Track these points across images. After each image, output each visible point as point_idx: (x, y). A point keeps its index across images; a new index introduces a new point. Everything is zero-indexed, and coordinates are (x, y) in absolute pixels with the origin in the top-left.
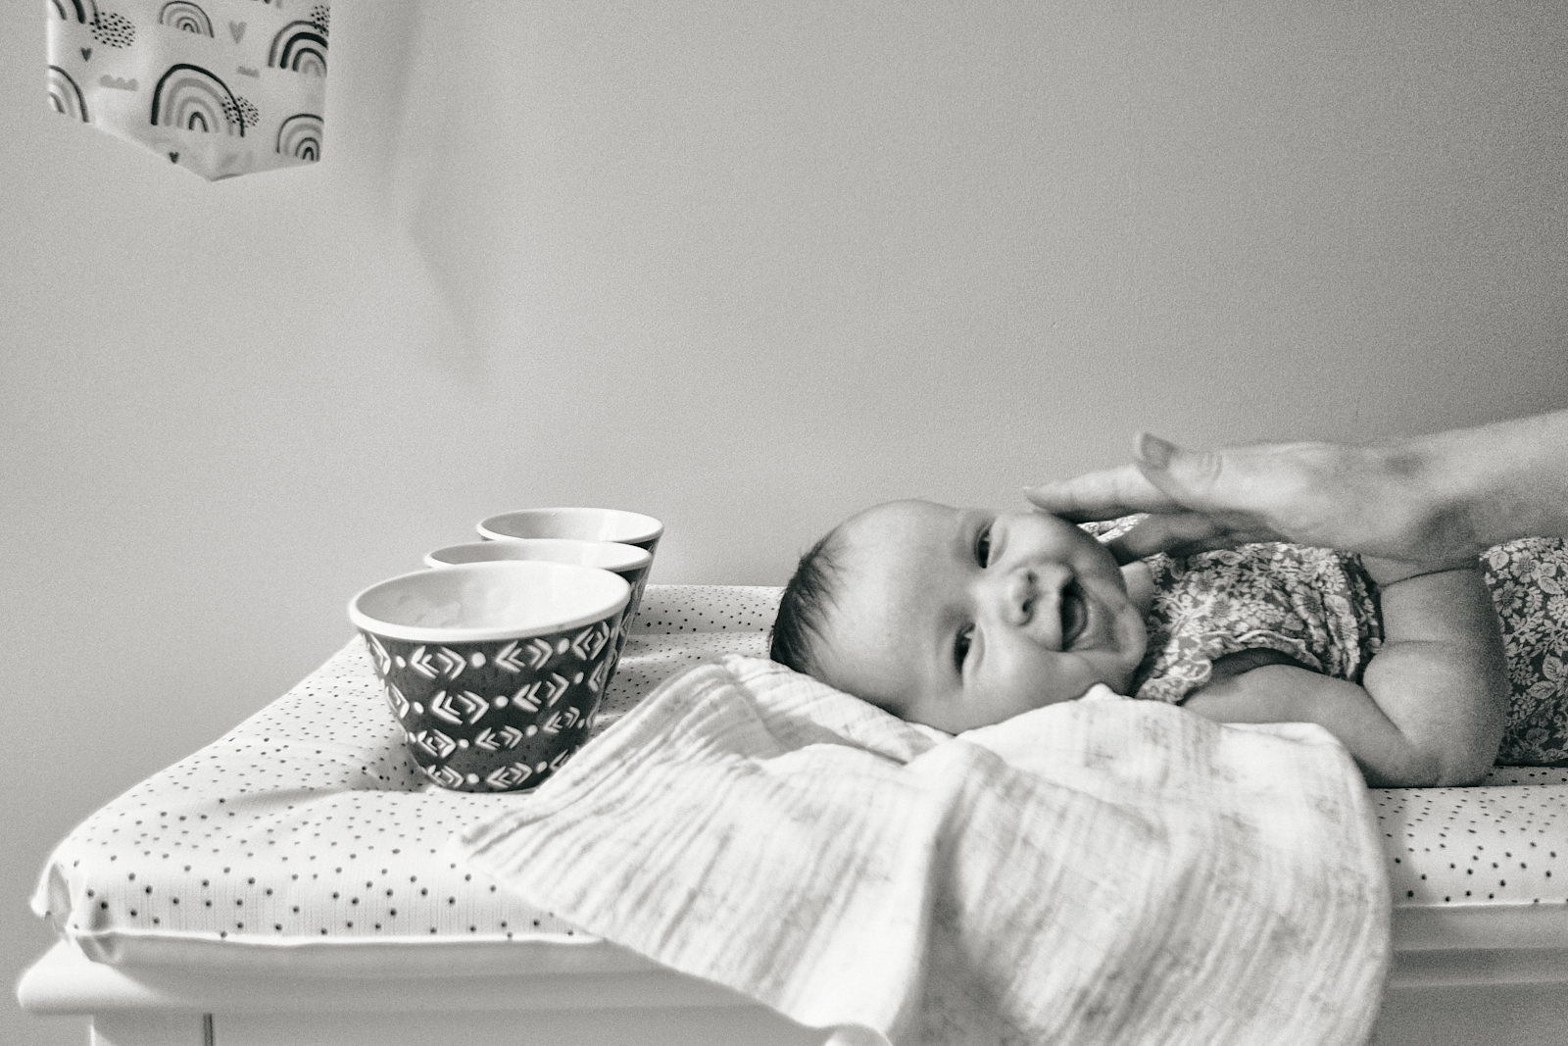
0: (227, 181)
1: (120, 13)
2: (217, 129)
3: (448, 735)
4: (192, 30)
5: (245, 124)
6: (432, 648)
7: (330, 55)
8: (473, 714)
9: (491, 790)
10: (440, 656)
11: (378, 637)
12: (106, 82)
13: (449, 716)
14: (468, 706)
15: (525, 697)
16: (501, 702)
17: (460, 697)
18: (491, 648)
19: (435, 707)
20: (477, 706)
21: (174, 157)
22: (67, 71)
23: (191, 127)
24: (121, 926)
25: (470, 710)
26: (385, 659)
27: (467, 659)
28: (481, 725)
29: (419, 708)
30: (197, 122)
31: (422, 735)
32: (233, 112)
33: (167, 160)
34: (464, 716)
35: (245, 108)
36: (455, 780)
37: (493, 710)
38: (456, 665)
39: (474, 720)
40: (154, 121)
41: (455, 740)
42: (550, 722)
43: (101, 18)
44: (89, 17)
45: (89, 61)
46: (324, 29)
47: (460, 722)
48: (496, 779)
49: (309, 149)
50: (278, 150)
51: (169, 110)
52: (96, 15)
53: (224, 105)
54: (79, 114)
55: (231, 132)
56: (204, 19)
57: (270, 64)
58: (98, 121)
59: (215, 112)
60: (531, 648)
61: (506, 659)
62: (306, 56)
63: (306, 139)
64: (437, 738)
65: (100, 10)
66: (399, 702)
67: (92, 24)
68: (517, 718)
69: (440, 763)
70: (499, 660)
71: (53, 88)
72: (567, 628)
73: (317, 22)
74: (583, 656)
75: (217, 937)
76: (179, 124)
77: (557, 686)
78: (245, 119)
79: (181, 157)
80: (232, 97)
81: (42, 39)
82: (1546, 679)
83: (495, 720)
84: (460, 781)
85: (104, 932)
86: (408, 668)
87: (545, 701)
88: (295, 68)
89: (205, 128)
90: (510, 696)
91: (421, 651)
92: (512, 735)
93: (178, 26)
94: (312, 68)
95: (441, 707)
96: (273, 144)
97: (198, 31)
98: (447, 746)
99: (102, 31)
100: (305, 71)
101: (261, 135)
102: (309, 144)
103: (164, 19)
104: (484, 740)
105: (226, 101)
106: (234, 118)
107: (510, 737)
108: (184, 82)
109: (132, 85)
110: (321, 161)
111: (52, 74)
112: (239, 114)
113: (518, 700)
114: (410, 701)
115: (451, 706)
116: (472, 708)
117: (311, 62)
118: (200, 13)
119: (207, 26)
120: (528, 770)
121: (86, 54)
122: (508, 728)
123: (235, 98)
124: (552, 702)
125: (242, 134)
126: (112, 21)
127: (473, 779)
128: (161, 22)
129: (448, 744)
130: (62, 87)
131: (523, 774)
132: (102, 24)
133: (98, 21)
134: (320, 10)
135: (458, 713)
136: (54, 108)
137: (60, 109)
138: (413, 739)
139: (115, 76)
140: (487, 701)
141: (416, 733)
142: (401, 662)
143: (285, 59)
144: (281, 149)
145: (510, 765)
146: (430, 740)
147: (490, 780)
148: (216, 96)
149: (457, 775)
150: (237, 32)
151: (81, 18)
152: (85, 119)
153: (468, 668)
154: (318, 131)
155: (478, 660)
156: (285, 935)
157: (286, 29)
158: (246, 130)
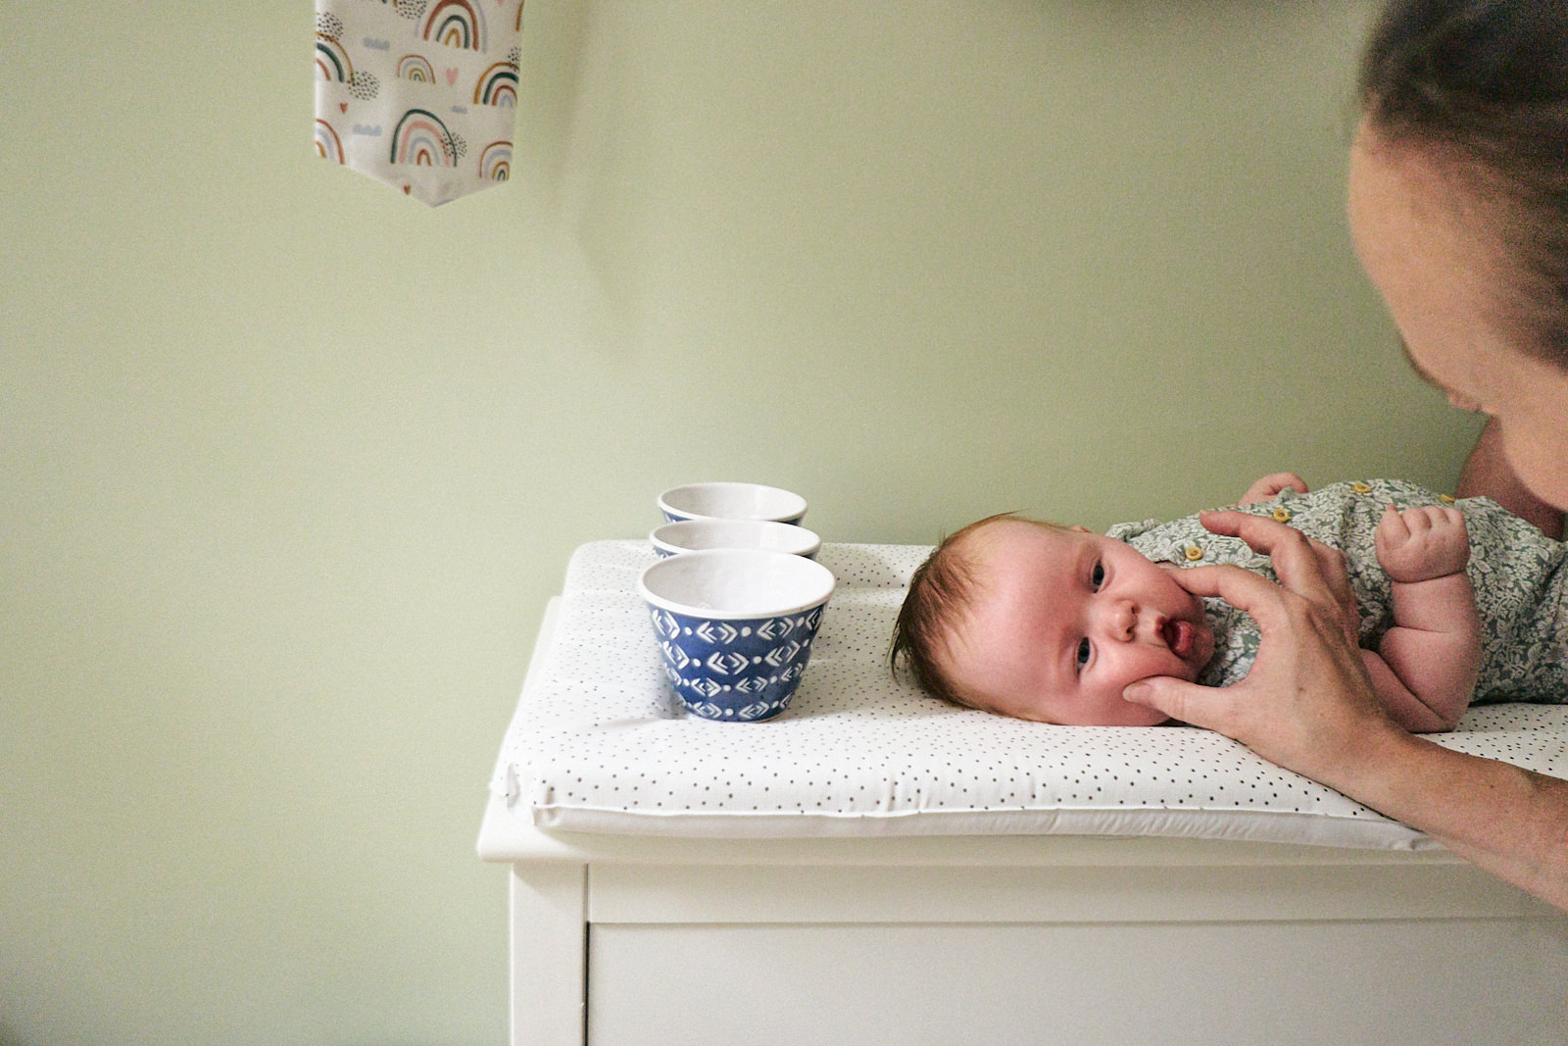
0: (445, 205)
1: (370, 72)
2: (438, 163)
3: (717, 682)
4: (420, 80)
5: (458, 155)
6: (715, 623)
7: (519, 88)
8: (737, 668)
9: (739, 720)
10: (720, 629)
11: (671, 613)
12: (358, 129)
13: (720, 669)
14: (734, 663)
15: (773, 657)
16: (757, 660)
17: (730, 657)
18: (755, 624)
19: (710, 663)
20: (740, 662)
21: (407, 189)
22: (329, 122)
23: (419, 162)
24: (561, 801)
25: (735, 666)
26: (674, 629)
27: (739, 630)
28: (740, 676)
29: (697, 663)
30: (424, 158)
31: (697, 681)
32: (449, 147)
33: (400, 191)
34: (731, 670)
35: (457, 142)
36: (716, 713)
37: (751, 666)
38: (730, 634)
39: (736, 673)
40: (392, 160)
41: (721, 685)
42: (785, 674)
43: (355, 76)
44: (347, 77)
45: (346, 113)
46: (516, 67)
47: (726, 673)
48: (745, 713)
49: (502, 172)
50: (481, 175)
51: (403, 151)
52: (352, 75)
53: (442, 141)
54: (337, 158)
55: (447, 163)
56: (428, 68)
57: (476, 101)
58: (352, 163)
59: (436, 149)
60: (782, 624)
61: (764, 631)
62: (504, 92)
63: (501, 163)
64: (708, 684)
65: (355, 69)
66: (680, 658)
67: (349, 82)
68: (765, 670)
69: (704, 700)
70: (760, 632)
71: (318, 137)
72: (804, 610)
73: (513, 63)
74: (811, 628)
75: (622, 810)
76: (411, 162)
77: (793, 648)
78: (457, 151)
79: (412, 189)
80: (448, 133)
81: (310, 100)
82: (1499, 637)
83: (751, 672)
84: (720, 713)
85: (551, 806)
86: (694, 635)
87: (785, 659)
88: (494, 103)
89: (429, 163)
90: (763, 656)
91: (704, 626)
92: (761, 683)
93: (410, 78)
94: (507, 103)
95: (715, 663)
96: (476, 171)
97: (425, 80)
98: (714, 689)
99: (357, 87)
100: (502, 104)
101: (468, 163)
102: (502, 167)
103: (401, 74)
104: (742, 686)
105: (443, 138)
106: (449, 152)
107: (759, 684)
108: (416, 125)
109: (377, 131)
110: (510, 179)
111: (318, 125)
112: (452, 147)
113: (768, 659)
114: (691, 658)
115: (723, 662)
116: (737, 664)
117: (505, 97)
118: (426, 66)
119: (430, 75)
120: (766, 706)
121: (343, 107)
122: (759, 678)
123: (450, 133)
124: (789, 660)
125: (455, 165)
126: (362, 78)
127: (729, 712)
128: (399, 76)
129: (715, 688)
130: (325, 136)
131: (764, 709)
132: (356, 81)
133: (353, 79)
134: (514, 52)
135: (726, 667)
136: (319, 153)
137: (323, 154)
138: (686, 683)
139: (364, 123)
140: (748, 659)
141: (690, 680)
142: (688, 631)
143: (486, 94)
144: (483, 175)
145: (755, 703)
146: (702, 685)
147: (741, 713)
148: (437, 135)
149: (718, 709)
150: (452, 76)
151: (341, 78)
152: (342, 161)
153: (739, 636)
154: (508, 154)
155: (746, 632)
156: (663, 809)
157: (490, 70)
158: (458, 160)
